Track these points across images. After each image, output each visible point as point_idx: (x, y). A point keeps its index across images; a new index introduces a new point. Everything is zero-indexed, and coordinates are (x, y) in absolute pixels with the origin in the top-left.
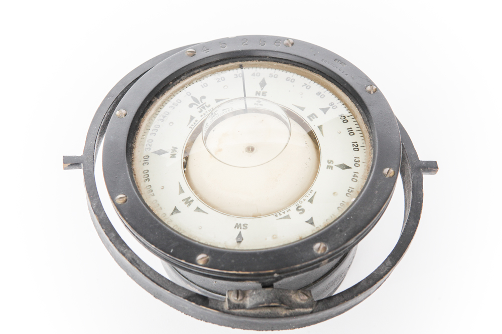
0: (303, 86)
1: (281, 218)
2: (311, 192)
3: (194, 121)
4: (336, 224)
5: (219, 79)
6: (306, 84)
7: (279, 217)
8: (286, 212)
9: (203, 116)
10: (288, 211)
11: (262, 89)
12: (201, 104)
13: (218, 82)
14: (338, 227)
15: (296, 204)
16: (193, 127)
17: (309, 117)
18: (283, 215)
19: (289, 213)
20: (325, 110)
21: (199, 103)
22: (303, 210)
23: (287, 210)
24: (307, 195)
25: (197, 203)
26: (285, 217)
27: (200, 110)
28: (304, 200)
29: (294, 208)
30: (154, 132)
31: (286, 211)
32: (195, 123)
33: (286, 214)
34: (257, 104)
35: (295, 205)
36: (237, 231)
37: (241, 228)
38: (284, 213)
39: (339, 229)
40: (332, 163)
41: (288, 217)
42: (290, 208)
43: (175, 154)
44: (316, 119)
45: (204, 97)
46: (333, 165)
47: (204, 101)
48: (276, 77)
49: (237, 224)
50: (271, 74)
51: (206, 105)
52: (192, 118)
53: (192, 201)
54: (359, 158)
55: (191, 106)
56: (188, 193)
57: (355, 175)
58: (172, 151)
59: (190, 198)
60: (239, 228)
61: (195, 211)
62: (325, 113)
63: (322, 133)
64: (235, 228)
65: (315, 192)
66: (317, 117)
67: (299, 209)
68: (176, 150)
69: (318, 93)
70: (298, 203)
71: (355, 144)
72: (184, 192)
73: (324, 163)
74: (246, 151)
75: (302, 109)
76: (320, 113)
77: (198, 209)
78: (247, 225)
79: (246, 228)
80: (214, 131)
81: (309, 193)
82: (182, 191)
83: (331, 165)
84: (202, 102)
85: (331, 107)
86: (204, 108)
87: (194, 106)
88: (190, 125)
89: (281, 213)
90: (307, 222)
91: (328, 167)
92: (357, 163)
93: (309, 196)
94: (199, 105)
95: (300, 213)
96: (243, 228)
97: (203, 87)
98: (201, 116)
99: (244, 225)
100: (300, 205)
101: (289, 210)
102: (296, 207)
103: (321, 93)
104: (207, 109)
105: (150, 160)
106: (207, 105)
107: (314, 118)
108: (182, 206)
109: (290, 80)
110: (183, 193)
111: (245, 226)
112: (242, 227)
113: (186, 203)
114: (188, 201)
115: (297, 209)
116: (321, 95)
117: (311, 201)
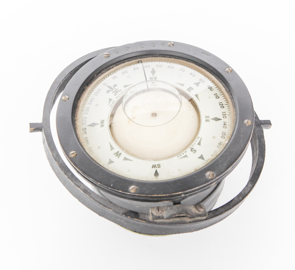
0: (180, 70)
1: (182, 158)
2: (198, 138)
3: (112, 101)
4: (218, 158)
5: (124, 72)
6: (181, 69)
7: (180, 157)
8: (184, 153)
9: (118, 98)
10: (185, 153)
11: (153, 76)
12: (115, 90)
13: (123, 74)
14: (220, 160)
15: (190, 147)
16: (112, 105)
17: (188, 90)
18: (183, 155)
19: (187, 154)
20: (197, 84)
21: (113, 90)
22: (195, 151)
23: (185, 151)
24: (196, 140)
25: (124, 155)
26: (184, 157)
27: (115, 94)
28: (195, 144)
29: (189, 150)
30: (87, 112)
31: (184, 152)
32: (113, 103)
33: (185, 154)
34: (152, 85)
35: (189, 148)
36: (154, 170)
37: (156, 168)
38: (183, 154)
39: (220, 161)
40: (209, 118)
41: (186, 156)
42: (186, 150)
43: (104, 125)
44: (192, 90)
45: (115, 85)
46: (210, 119)
47: (116, 88)
48: (161, 66)
49: (153, 165)
50: (157, 65)
51: (118, 90)
52: (110, 100)
53: (120, 154)
54: (225, 112)
55: (108, 92)
56: (117, 149)
57: (225, 123)
58: (101, 123)
59: (118, 152)
60: (155, 167)
61: (123, 160)
62: (198, 86)
63: (199, 99)
64: (152, 168)
65: (201, 138)
66: (193, 89)
67: (193, 150)
68: (103, 122)
69: (191, 73)
70: (191, 146)
71: (221, 104)
72: (114, 148)
73: (203, 119)
74: (152, 116)
75: (183, 85)
76: (194, 86)
77: (125, 159)
78: (160, 165)
79: (160, 167)
80: (128, 106)
81: (197, 139)
82: (112, 148)
83: (208, 119)
84: (115, 89)
85: (201, 81)
86: (117, 92)
87: (110, 92)
88: (110, 105)
89: (181, 154)
90: (199, 158)
91: (207, 121)
92: (224, 115)
93: (197, 141)
94: (114, 91)
95: (194, 153)
96: (158, 167)
97: (114, 79)
98: (116, 98)
99: (158, 165)
100: (193, 147)
101: (186, 151)
102: (191, 149)
103: (192, 73)
104: (120, 93)
105: (87, 131)
106: (119, 90)
107: (191, 90)
109: (171, 67)
110: (113, 150)
111: (159, 166)
112: (157, 166)
113: (116, 156)
114: (118, 154)
115: (191, 150)
116: (192, 74)
117: (199, 144)
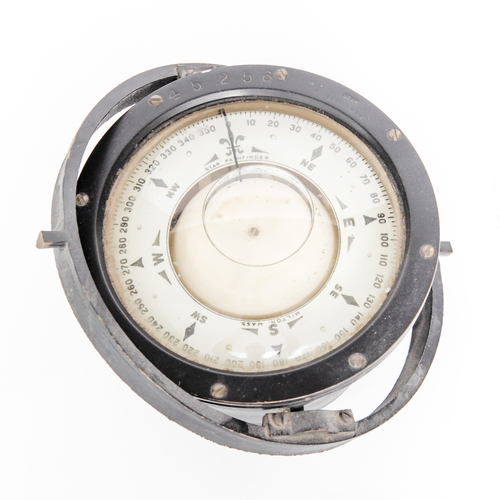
0: (361, 177)
1: (248, 329)
2: (296, 314)
3: (214, 163)
5: (272, 123)
6: (365, 177)
7: (246, 326)
8: (256, 325)
9: (228, 162)
10: (259, 324)
11: (312, 160)
13: (269, 125)
15: (273, 320)
16: (210, 169)
17: (345, 221)
18: (252, 327)
19: (259, 327)
20: (368, 220)
21: (233, 143)
22: (276, 332)
23: (259, 322)
24: (291, 315)
25: (166, 266)
26: (252, 330)
27: (229, 152)
28: (284, 320)
29: (267, 324)
30: (167, 154)
31: (257, 323)
32: (214, 166)
33: (256, 327)
35: (270, 321)
36: (193, 320)
37: (198, 319)
38: (254, 324)
40: (340, 291)
41: (255, 331)
42: (263, 322)
43: (173, 194)
44: (352, 226)
45: (242, 138)
46: (340, 293)
47: (239, 142)
48: (337, 150)
49: (196, 312)
50: (333, 144)
51: (238, 149)
52: (215, 158)
53: (163, 260)
54: (374, 297)
55: (222, 141)
56: (163, 248)
57: (358, 316)
58: (172, 188)
59: (161, 255)
60: (196, 318)
61: (159, 274)
62: (367, 224)
63: (349, 248)
64: (192, 315)
65: (302, 317)
66: (354, 224)
67: (273, 328)
68: (177, 189)
69: (375, 194)
70: (276, 320)
71: (380, 278)
72: (159, 245)
73: (330, 286)
74: (248, 232)
75: (344, 207)
76: (360, 222)
77: (163, 274)
78: (206, 318)
79: (204, 321)
80: (229, 187)
81: (294, 314)
82: (157, 243)
83: (337, 291)
84: (236, 143)
85: (379, 219)
86: (235, 151)
87: (225, 143)
88: (207, 166)
89: (251, 323)
90: (273, 346)
91: (333, 293)
92: (368, 303)
93: (292, 317)
94: (232, 145)
95: (271, 334)
96: (200, 321)
97: (248, 124)
98: (227, 160)
99: (203, 317)
100: (276, 323)
101: (262, 324)
102: (271, 324)
104: (237, 155)
105: (144, 187)
106: (240, 150)
107: (350, 225)
108: (148, 261)
109: (351, 162)
110: (157, 246)
111: (204, 319)
112: (200, 319)
113: (154, 259)
114: (158, 259)
115: (271, 327)
116: (375, 198)
117: (291, 324)
